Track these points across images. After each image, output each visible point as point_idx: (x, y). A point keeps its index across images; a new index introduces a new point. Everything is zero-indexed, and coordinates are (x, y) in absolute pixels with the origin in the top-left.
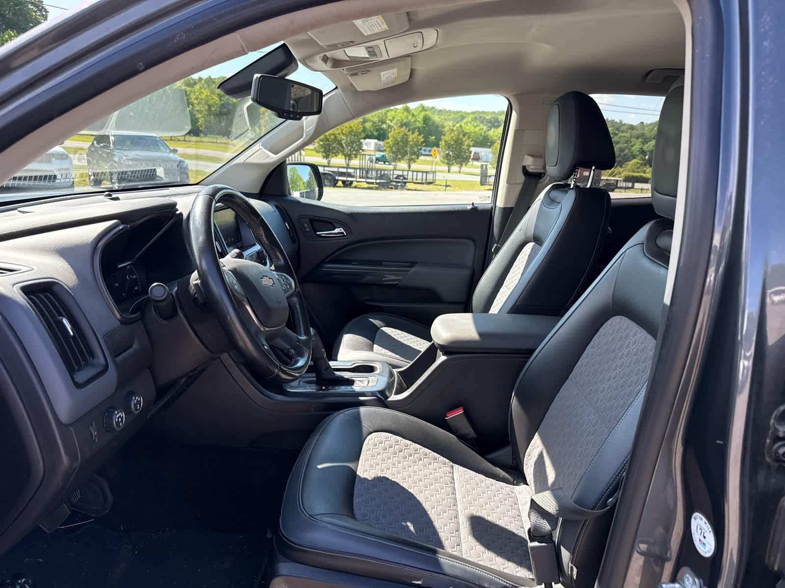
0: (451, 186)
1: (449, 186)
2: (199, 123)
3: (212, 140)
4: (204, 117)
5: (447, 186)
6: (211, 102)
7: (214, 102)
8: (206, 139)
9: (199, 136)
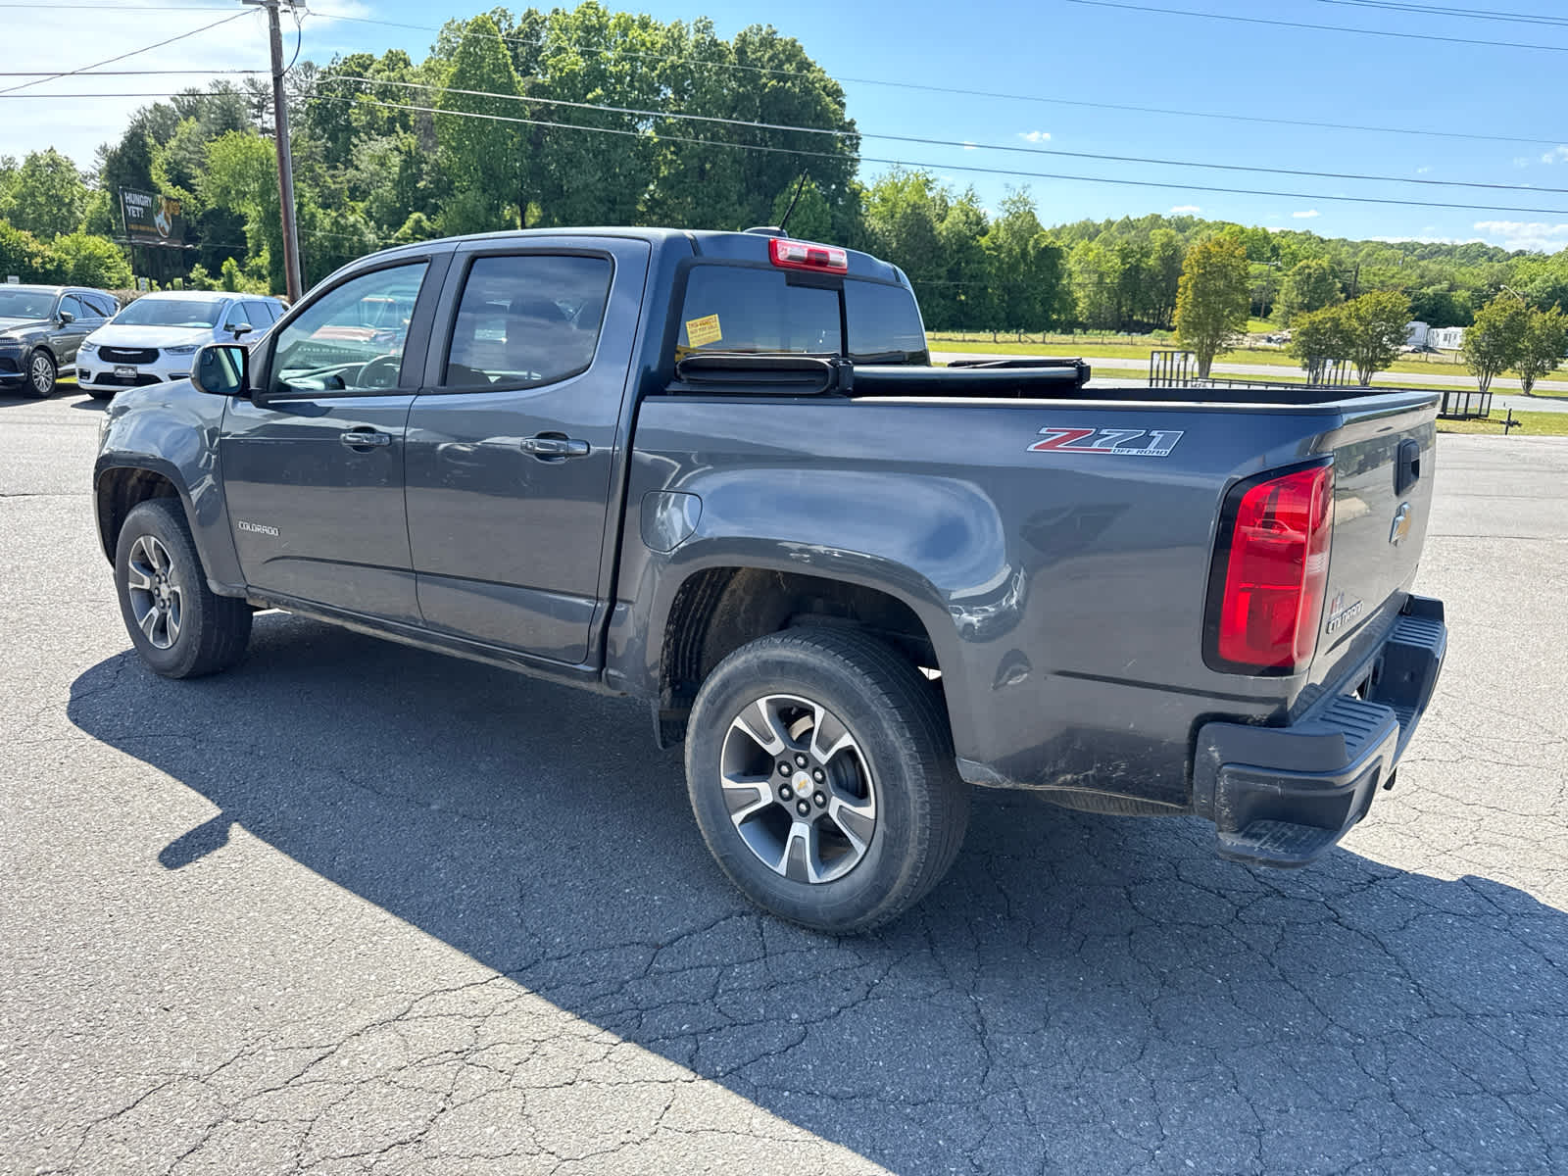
0: (1520, 425)
1: (1516, 423)
2: (1078, 309)
3: (1096, 340)
4: (1089, 296)
5: (1510, 424)
6: (1104, 268)
7: (1112, 267)
8: (1084, 338)
9: (1072, 332)
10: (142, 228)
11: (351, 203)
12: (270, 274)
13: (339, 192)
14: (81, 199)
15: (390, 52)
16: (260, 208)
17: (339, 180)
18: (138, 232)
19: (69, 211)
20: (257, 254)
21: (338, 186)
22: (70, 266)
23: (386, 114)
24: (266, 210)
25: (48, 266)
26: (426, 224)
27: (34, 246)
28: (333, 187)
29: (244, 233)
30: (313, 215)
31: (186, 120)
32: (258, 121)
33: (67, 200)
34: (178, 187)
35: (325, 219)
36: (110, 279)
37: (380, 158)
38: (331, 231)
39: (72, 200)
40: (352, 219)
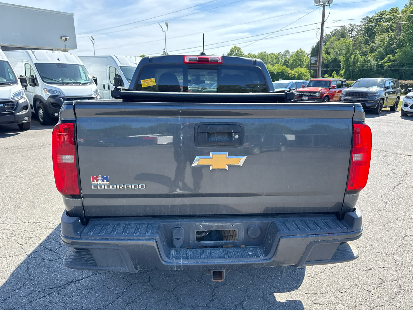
10: (314, 65)
11: (370, 54)
12: (344, 75)
13: (367, 51)
14: (305, 60)
15: (392, 8)
16: (344, 58)
17: (367, 48)
18: (313, 67)
19: (302, 63)
20: (342, 70)
21: (367, 50)
22: (297, 76)
23: (386, 27)
24: (346, 58)
25: (292, 76)
26: (392, 58)
27: (290, 72)
28: (365, 50)
29: (340, 65)
30: (358, 59)
31: (333, 37)
32: (350, 35)
33: (302, 60)
34: (327, 54)
35: (361, 59)
36: (305, 78)
37: (382, 39)
38: (362, 62)
39: (303, 60)
40: (369, 58)
